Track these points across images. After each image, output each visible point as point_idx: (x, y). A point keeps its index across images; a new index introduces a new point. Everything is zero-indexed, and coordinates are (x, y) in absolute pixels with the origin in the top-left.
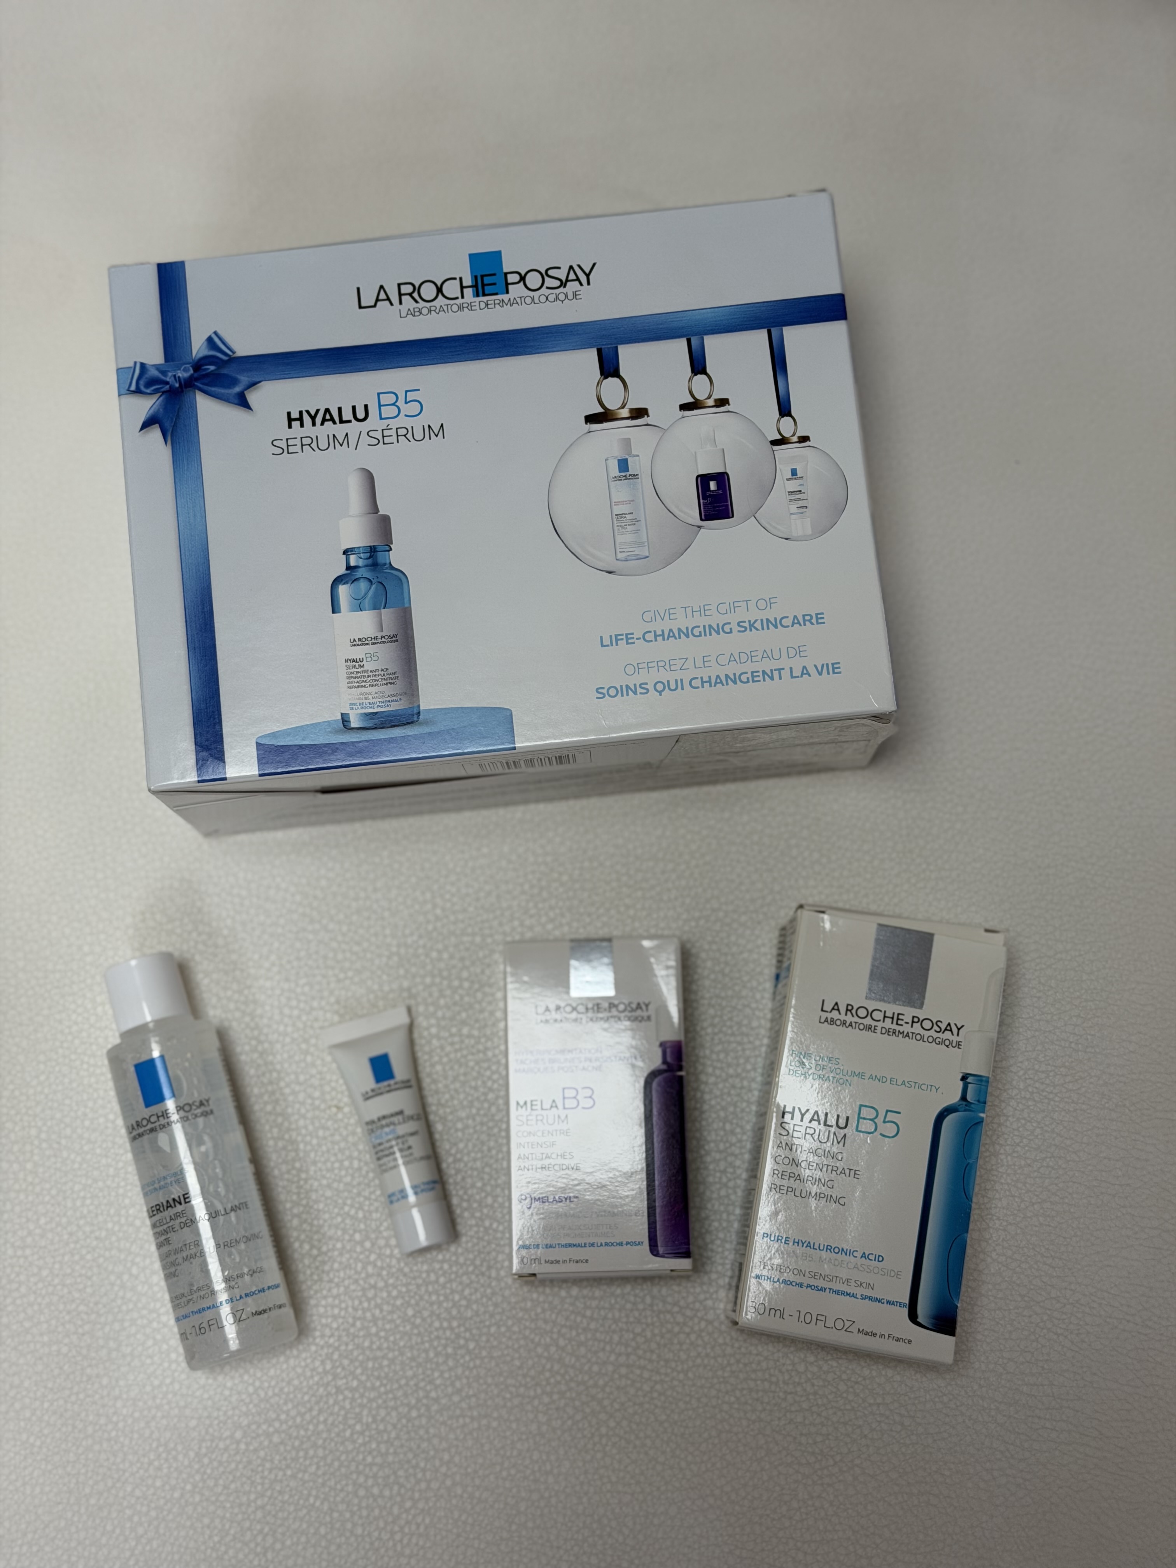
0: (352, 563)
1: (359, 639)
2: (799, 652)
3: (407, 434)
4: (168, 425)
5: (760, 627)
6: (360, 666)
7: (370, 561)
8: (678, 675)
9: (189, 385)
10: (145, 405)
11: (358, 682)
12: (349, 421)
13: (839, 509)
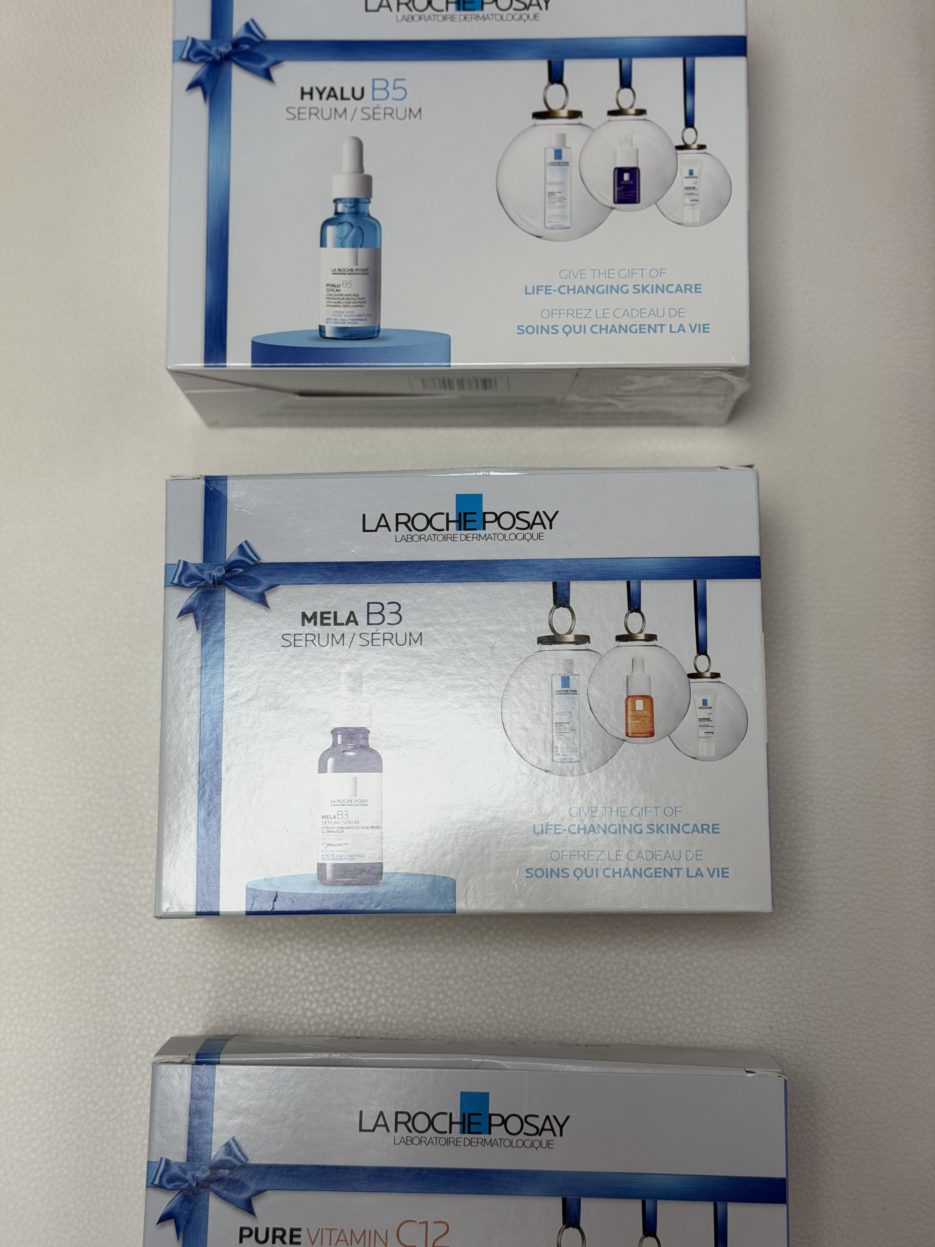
0: (340, 210)
1: (339, 270)
2: (679, 313)
3: (391, 113)
4: (208, 88)
5: (650, 291)
6: (337, 290)
7: (353, 210)
8: (583, 322)
9: (227, 58)
10: (192, 71)
11: (334, 302)
12: (348, 99)
13: (723, 204)
